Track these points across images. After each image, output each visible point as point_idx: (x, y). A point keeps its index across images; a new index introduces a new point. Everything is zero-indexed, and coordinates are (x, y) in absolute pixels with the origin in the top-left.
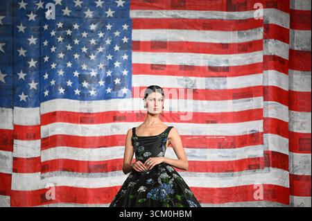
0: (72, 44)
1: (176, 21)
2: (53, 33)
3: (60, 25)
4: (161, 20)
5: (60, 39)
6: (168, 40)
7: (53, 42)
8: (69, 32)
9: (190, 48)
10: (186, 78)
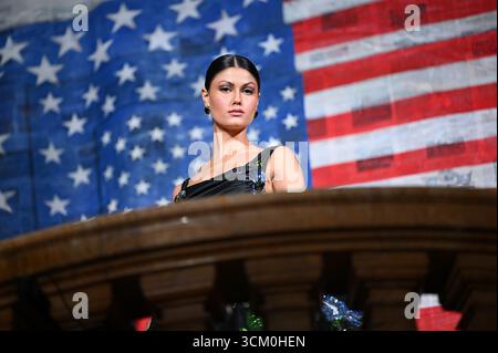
0: (167, 158)
1: (407, 54)
2: (121, 145)
3: (134, 123)
4: (370, 59)
5: (137, 153)
6: (393, 99)
7: (122, 163)
8: (157, 134)
9: (448, 104)
10: (445, 173)
